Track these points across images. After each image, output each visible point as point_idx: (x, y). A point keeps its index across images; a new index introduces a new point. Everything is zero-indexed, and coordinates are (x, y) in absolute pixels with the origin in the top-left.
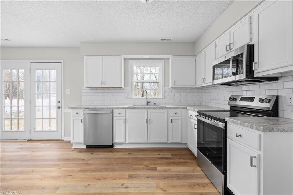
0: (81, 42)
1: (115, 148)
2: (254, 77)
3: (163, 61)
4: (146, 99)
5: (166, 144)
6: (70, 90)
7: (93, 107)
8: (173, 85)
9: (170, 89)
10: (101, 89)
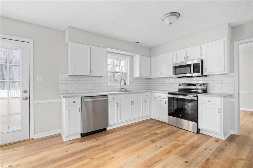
0: (68, 26)
1: (108, 130)
2: (203, 74)
3: (130, 57)
4: (120, 87)
5: (142, 118)
6: (43, 77)
7: (90, 95)
8: (140, 76)
9: (134, 79)
10: (81, 77)
